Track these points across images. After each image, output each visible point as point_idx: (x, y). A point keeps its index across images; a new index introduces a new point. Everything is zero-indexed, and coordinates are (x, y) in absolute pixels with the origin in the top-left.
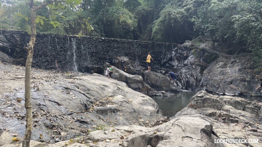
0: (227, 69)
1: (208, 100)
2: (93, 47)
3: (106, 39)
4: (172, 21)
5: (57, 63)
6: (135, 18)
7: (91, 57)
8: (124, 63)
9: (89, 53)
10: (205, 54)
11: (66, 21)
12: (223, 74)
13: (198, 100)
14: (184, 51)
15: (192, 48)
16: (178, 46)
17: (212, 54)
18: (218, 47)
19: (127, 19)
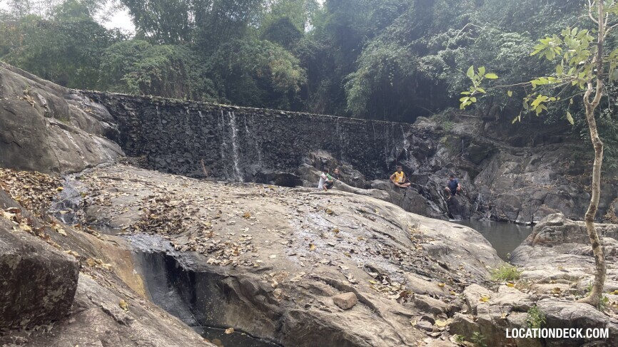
0: (526, 174)
1: (573, 229)
2: (266, 130)
3: (289, 114)
4: (391, 76)
5: (205, 165)
6: (302, 66)
7: (263, 152)
8: (326, 164)
9: (259, 143)
10: (469, 144)
11: (143, 68)
12: (522, 185)
13: (554, 229)
14: (425, 139)
15: (441, 133)
16: (412, 128)
17: (484, 147)
18: (491, 131)
19: (288, 68)
